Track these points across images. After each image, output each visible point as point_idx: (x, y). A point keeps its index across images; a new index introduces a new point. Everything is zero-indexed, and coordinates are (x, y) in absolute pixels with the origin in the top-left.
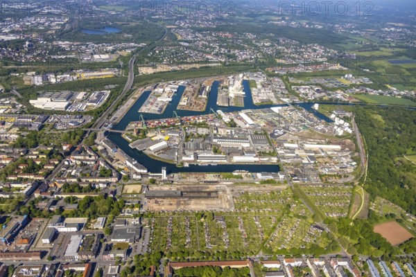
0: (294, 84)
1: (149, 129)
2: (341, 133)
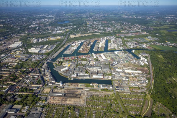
0: (126, 41)
1: (64, 61)
2: (143, 64)
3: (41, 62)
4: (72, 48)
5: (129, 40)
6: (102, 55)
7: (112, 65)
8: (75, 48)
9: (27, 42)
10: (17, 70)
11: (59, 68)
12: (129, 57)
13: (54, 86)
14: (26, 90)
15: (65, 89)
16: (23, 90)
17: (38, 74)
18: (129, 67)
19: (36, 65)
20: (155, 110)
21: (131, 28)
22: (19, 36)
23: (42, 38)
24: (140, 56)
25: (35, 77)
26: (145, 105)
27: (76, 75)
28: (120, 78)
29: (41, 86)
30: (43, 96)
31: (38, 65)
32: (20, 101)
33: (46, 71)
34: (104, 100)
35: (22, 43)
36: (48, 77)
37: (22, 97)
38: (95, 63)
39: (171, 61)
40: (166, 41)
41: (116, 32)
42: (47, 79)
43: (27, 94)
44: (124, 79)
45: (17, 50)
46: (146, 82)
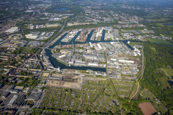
0: (123, 32)
1: (62, 49)
2: (136, 55)
3: (39, 49)
4: (70, 36)
5: (125, 31)
6: (98, 45)
7: (107, 54)
8: (72, 36)
9: (24, 28)
10: (16, 55)
11: (56, 54)
12: (124, 47)
13: (52, 71)
14: (26, 73)
15: (63, 74)
16: (24, 73)
17: (37, 60)
18: (123, 57)
19: (35, 51)
20: (142, 94)
21: (128, 19)
22: (15, 21)
23: (39, 24)
24: (134, 47)
25: (34, 62)
26: (134, 90)
27: (73, 62)
28: (114, 67)
29: (40, 70)
30: (43, 79)
31: (36, 51)
32: (21, 83)
33: (44, 57)
34: (98, 85)
35: (18, 29)
36: (46, 63)
37: (22, 80)
38: (92, 51)
39: (162, 53)
40: (161, 35)
41: (113, 23)
42: (45, 64)
43: (28, 77)
44: (117, 68)
45: (14, 36)
46: (137, 71)
